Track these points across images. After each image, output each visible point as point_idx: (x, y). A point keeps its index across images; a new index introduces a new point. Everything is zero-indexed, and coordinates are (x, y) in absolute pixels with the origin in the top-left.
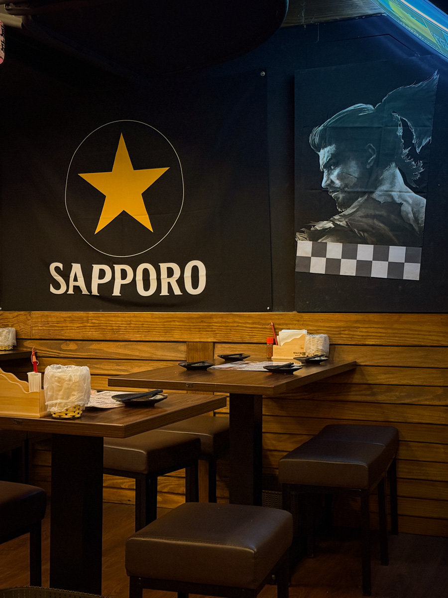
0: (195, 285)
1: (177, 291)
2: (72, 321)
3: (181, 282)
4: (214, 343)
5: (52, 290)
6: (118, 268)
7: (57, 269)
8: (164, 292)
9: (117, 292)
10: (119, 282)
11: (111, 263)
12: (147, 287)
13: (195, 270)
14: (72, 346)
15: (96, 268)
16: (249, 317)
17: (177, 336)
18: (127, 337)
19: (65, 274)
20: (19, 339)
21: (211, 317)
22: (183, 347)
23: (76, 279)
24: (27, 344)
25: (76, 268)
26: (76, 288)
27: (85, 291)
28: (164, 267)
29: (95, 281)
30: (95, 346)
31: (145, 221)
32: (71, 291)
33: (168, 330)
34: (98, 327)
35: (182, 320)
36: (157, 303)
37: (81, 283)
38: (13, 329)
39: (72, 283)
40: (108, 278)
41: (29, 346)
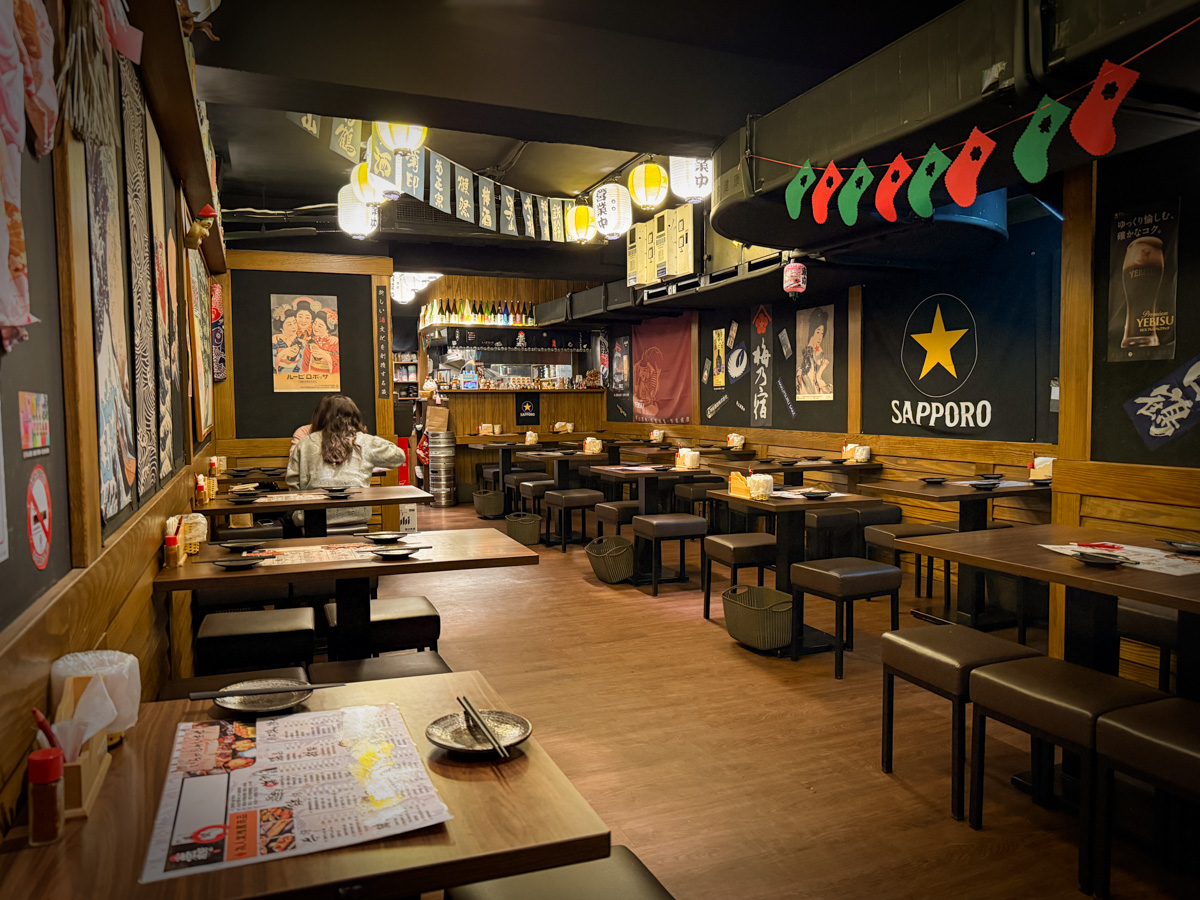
0: (983, 420)
1: (972, 424)
2: (904, 444)
3: (974, 416)
4: (994, 465)
5: (894, 420)
6: (934, 405)
7: (896, 405)
8: (963, 424)
9: (932, 423)
10: (934, 416)
11: (930, 401)
12: (952, 420)
13: (984, 407)
14: (904, 462)
15: (921, 405)
16: (1018, 446)
17: (969, 458)
18: (937, 457)
19: (900, 408)
20: (872, 456)
21: (992, 445)
22: (974, 467)
23: (907, 413)
24: (877, 458)
25: (908, 405)
26: (908, 419)
27: (913, 422)
28: (963, 405)
29: (919, 415)
30: (918, 462)
31: (951, 370)
32: (905, 422)
33: (965, 453)
34: (919, 449)
35: (972, 445)
36: (958, 433)
37: (910, 416)
38: (867, 447)
39: (905, 416)
40: (927, 413)
41: (879, 460)
